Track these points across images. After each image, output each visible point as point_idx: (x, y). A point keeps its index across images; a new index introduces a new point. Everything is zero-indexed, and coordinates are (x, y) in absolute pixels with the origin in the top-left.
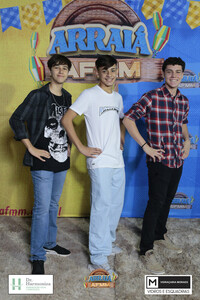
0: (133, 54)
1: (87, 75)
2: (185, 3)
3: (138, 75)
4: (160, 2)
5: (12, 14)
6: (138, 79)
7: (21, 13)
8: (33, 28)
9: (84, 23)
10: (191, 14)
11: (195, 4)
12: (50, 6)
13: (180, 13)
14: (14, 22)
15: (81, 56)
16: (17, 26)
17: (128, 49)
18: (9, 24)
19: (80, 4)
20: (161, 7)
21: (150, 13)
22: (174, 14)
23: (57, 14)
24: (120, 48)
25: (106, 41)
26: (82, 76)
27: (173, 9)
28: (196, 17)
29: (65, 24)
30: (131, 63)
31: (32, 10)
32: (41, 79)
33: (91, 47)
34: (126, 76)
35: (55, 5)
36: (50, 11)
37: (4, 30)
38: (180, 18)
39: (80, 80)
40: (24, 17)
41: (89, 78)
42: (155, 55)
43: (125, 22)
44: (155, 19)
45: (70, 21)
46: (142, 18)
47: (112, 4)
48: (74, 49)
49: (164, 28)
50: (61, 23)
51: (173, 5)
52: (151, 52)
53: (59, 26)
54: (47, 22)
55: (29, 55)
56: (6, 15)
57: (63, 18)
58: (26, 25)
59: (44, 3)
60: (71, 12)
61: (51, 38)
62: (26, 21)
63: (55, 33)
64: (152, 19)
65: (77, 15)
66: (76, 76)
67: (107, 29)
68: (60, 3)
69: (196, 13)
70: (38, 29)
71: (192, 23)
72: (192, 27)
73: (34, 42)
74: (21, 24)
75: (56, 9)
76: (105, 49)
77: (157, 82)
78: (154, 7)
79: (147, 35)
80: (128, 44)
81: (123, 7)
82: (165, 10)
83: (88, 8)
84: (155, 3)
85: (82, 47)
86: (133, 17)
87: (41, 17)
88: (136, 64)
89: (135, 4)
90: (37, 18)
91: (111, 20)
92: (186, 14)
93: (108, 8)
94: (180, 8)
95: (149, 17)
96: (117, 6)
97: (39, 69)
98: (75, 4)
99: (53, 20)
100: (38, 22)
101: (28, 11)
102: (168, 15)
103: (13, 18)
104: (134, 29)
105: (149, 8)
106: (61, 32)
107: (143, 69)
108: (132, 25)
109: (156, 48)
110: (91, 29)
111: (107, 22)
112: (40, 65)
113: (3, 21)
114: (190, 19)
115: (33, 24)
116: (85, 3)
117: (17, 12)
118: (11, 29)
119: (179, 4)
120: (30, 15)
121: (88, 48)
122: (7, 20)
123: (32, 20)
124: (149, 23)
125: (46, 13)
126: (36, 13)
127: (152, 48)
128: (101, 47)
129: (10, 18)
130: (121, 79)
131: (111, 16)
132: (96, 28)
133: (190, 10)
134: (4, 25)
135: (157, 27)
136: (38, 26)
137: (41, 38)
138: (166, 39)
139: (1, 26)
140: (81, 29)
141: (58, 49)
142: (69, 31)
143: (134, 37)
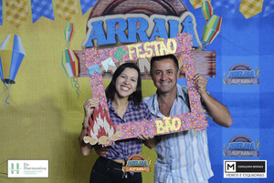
5: (44, 3)
7: (55, 2)
8: (68, 19)
9: (124, 13)
10: (245, 3)
13: (232, 1)
14: (47, 12)
16: (49, 17)
18: (41, 14)
21: (199, 1)
23: (94, 3)
28: (251, 6)
29: (104, 14)
32: (75, 74)
37: (34, 20)
38: (232, 6)
40: (58, 6)
42: (205, 47)
43: (171, 12)
44: (204, 8)
45: (109, 11)
46: (189, 7)
48: (113, 41)
49: (215, 18)
50: (99, 13)
52: (200, 44)
53: (96, 16)
54: (84, 12)
55: (63, 48)
56: (37, 5)
57: (102, 7)
58: (60, 16)
60: (111, 1)
61: (87, 29)
62: (60, 11)
63: (92, 24)
64: (200, 8)
65: (117, 4)
67: (150, 20)
69: (251, 1)
70: (73, 20)
71: (246, 12)
72: (247, 17)
73: (68, 33)
74: (55, 15)
77: (208, 77)
79: (195, 26)
85: (122, 39)
86: (180, 6)
87: (77, 7)
90: (72, 8)
91: (155, 9)
95: (197, 7)
97: (73, 64)
99: (90, 10)
100: (74, 12)
102: (218, 4)
103: (45, 8)
104: (180, 19)
106: (99, 22)
108: (179, 15)
109: (206, 39)
110: (132, 19)
111: (150, 12)
112: (74, 59)
113: (33, 11)
114: (243, 8)
115: (67, 14)
117: (50, 1)
118: (43, 19)
120: (64, 5)
121: (129, 40)
122: (39, 9)
123: (66, 9)
124: (197, 12)
125: (82, 2)
126: (71, 3)
127: (201, 39)
129: (42, 8)
131: (155, 5)
132: (138, 19)
134: (35, 16)
135: (206, 17)
136: (73, 16)
137: (75, 29)
138: (217, 29)
139: (31, 16)
140: (122, 19)
141: (95, 41)
142: (108, 22)
143: (180, 27)
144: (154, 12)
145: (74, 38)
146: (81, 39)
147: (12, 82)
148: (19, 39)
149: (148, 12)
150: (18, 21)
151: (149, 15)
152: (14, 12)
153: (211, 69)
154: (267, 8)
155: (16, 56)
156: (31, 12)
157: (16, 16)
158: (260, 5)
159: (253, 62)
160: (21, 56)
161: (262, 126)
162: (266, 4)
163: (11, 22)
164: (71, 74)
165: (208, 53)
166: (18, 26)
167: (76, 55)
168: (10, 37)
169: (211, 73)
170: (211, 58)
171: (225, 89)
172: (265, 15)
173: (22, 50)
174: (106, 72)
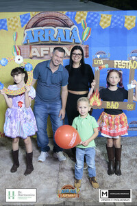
0: (71, 43)
1: (45, 55)
2: (98, 15)
4: (85, 15)
5: (3, 22)
7: (8, 22)
8: (14, 30)
10: (102, 21)
11: (104, 15)
12: (24, 18)
13: (96, 20)
14: (4, 27)
15: (41, 45)
16: (5, 29)
17: (68, 40)
18: (1, 28)
19: (40, 16)
20: (85, 17)
21: (80, 20)
22: (93, 21)
23: (28, 22)
24: (63, 40)
25: (55, 36)
26: (42, 55)
27: (92, 18)
28: (105, 23)
29: (32, 27)
31: (14, 20)
33: (47, 39)
35: (26, 17)
36: (24, 20)
38: (96, 23)
39: (41, 58)
40: (10, 24)
41: (46, 57)
42: (83, 43)
43: (66, 25)
44: (83, 24)
45: (35, 25)
46: (75, 23)
47: (58, 16)
49: (88, 28)
50: (30, 26)
51: (92, 16)
52: (81, 41)
53: (29, 28)
54: (22, 26)
55: (12, 44)
57: (31, 24)
58: (10, 28)
59: (20, 16)
60: (35, 20)
62: (10, 26)
63: (27, 32)
64: (81, 24)
65: (39, 22)
66: (39, 56)
67: (56, 29)
68: (29, 16)
69: (105, 20)
70: (17, 31)
72: (103, 28)
73: (15, 37)
75: (27, 19)
76: (55, 40)
77: (85, 58)
78: (82, 17)
79: (78, 32)
80: (68, 37)
81: (64, 18)
82: (87, 19)
83: (45, 18)
84: (82, 15)
85: (42, 39)
86: (70, 23)
87: (21, 24)
89: (71, 16)
90: (16, 24)
91: (58, 24)
92: (99, 21)
93: (56, 18)
94: (96, 18)
95: (79, 23)
96: (61, 17)
97: (18, 52)
98: (38, 16)
99: (25, 25)
100: (17, 27)
101: (12, 20)
102: (89, 21)
103: (3, 25)
104: (71, 29)
105: (79, 18)
106: (30, 31)
108: (70, 27)
109: (84, 39)
110: (47, 29)
111: (56, 26)
112: (18, 50)
114: (101, 24)
115: (14, 28)
116: (43, 16)
117: (6, 21)
118: (2, 30)
119: (95, 15)
120: (13, 23)
121: (45, 40)
123: (14, 25)
124: (79, 26)
125: (21, 21)
126: (16, 22)
127: (81, 39)
128: (52, 39)
131: (58, 22)
133: (101, 18)
135: (84, 28)
136: (17, 29)
137: (19, 35)
138: (89, 34)
141: (28, 41)
142: (35, 31)
143: (71, 33)
144: (57, 26)
145: (18, 39)
146: (21, 40)
151: (55, 27)
153: (87, 54)
154: (113, 24)
158: (109, 22)
159: (107, 50)
162: (112, 21)
165: (85, 46)
167: (19, 48)
170: (86, 48)
172: (112, 27)
174: (34, 56)
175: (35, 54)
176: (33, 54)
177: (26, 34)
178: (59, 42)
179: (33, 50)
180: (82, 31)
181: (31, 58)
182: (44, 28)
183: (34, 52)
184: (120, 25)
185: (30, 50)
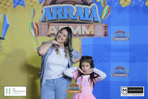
0: (90, 21)
3: (93, 33)
6: (93, 35)
8: (32, 6)
9: (61, 4)
14: (21, 3)
15: (60, 22)
16: (22, 5)
17: (87, 18)
18: (18, 3)
24: (82, 18)
28: (126, 1)
29: (51, 4)
30: (89, 26)
32: (36, 35)
34: (86, 34)
37: (15, 7)
38: (116, 1)
42: (102, 22)
43: (85, 3)
44: (102, 2)
45: (53, 3)
46: (95, 1)
48: (56, 18)
49: (107, 7)
52: (100, 20)
53: (47, 5)
54: (40, 3)
55: (30, 21)
58: (28, 5)
61: (42, 12)
62: (28, 2)
63: (45, 9)
64: (100, 2)
67: (75, 7)
70: (35, 7)
71: (123, 4)
72: (123, 6)
73: (32, 14)
74: (25, 4)
76: (74, 18)
77: (104, 37)
79: (97, 11)
80: (87, 16)
86: (90, 1)
88: (92, 27)
90: (34, 1)
91: (77, 2)
95: (98, 1)
97: (35, 30)
99: (44, 2)
100: (35, 3)
104: (90, 7)
107: (96, 30)
108: (89, 5)
109: (103, 17)
110: (66, 7)
111: (75, 3)
112: (36, 27)
113: (14, 2)
114: (122, 2)
115: (32, 4)
118: (19, 6)
122: (17, 1)
123: (31, 1)
124: (99, 4)
127: (101, 17)
128: (71, 17)
130: (83, 35)
132: (68, 7)
134: (15, 4)
135: (103, 6)
136: (35, 5)
137: (36, 12)
138: (109, 13)
139: (13, 5)
140: (60, 7)
141: (46, 18)
142: (53, 8)
143: (90, 11)
144: (77, 3)
145: (35, 17)
146: (39, 17)
147: (3, 39)
148: (7, 16)
149: (73, 3)
150: (6, 7)
151: (74, 5)
152: (4, 2)
153: (106, 33)
154: (133, 2)
155: (5, 25)
156: (12, 2)
157: (5, 5)
159: (126, 29)
160: (8, 25)
161: (130, 62)
163: (2, 8)
164: (34, 35)
165: (104, 25)
166: (6, 10)
167: (36, 25)
168: (2, 15)
169: (105, 35)
170: (106, 27)
171: (112, 43)
172: (132, 6)
173: (8, 22)
174: (52, 34)
175: (52, 32)
176: (51, 32)
177: (44, 11)
178: (78, 21)
179: (51, 27)
180: (101, 10)
181: (49, 36)
182: (63, 5)
183: (52, 30)
184: (141, 3)
185: (48, 28)
